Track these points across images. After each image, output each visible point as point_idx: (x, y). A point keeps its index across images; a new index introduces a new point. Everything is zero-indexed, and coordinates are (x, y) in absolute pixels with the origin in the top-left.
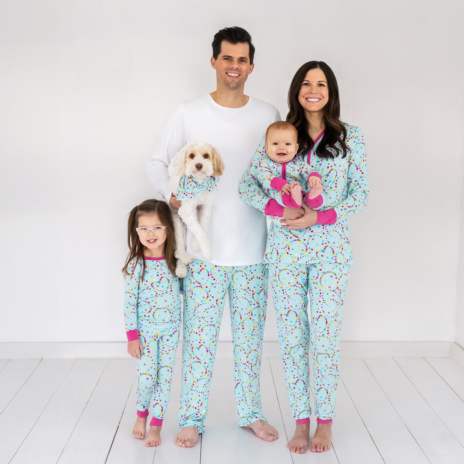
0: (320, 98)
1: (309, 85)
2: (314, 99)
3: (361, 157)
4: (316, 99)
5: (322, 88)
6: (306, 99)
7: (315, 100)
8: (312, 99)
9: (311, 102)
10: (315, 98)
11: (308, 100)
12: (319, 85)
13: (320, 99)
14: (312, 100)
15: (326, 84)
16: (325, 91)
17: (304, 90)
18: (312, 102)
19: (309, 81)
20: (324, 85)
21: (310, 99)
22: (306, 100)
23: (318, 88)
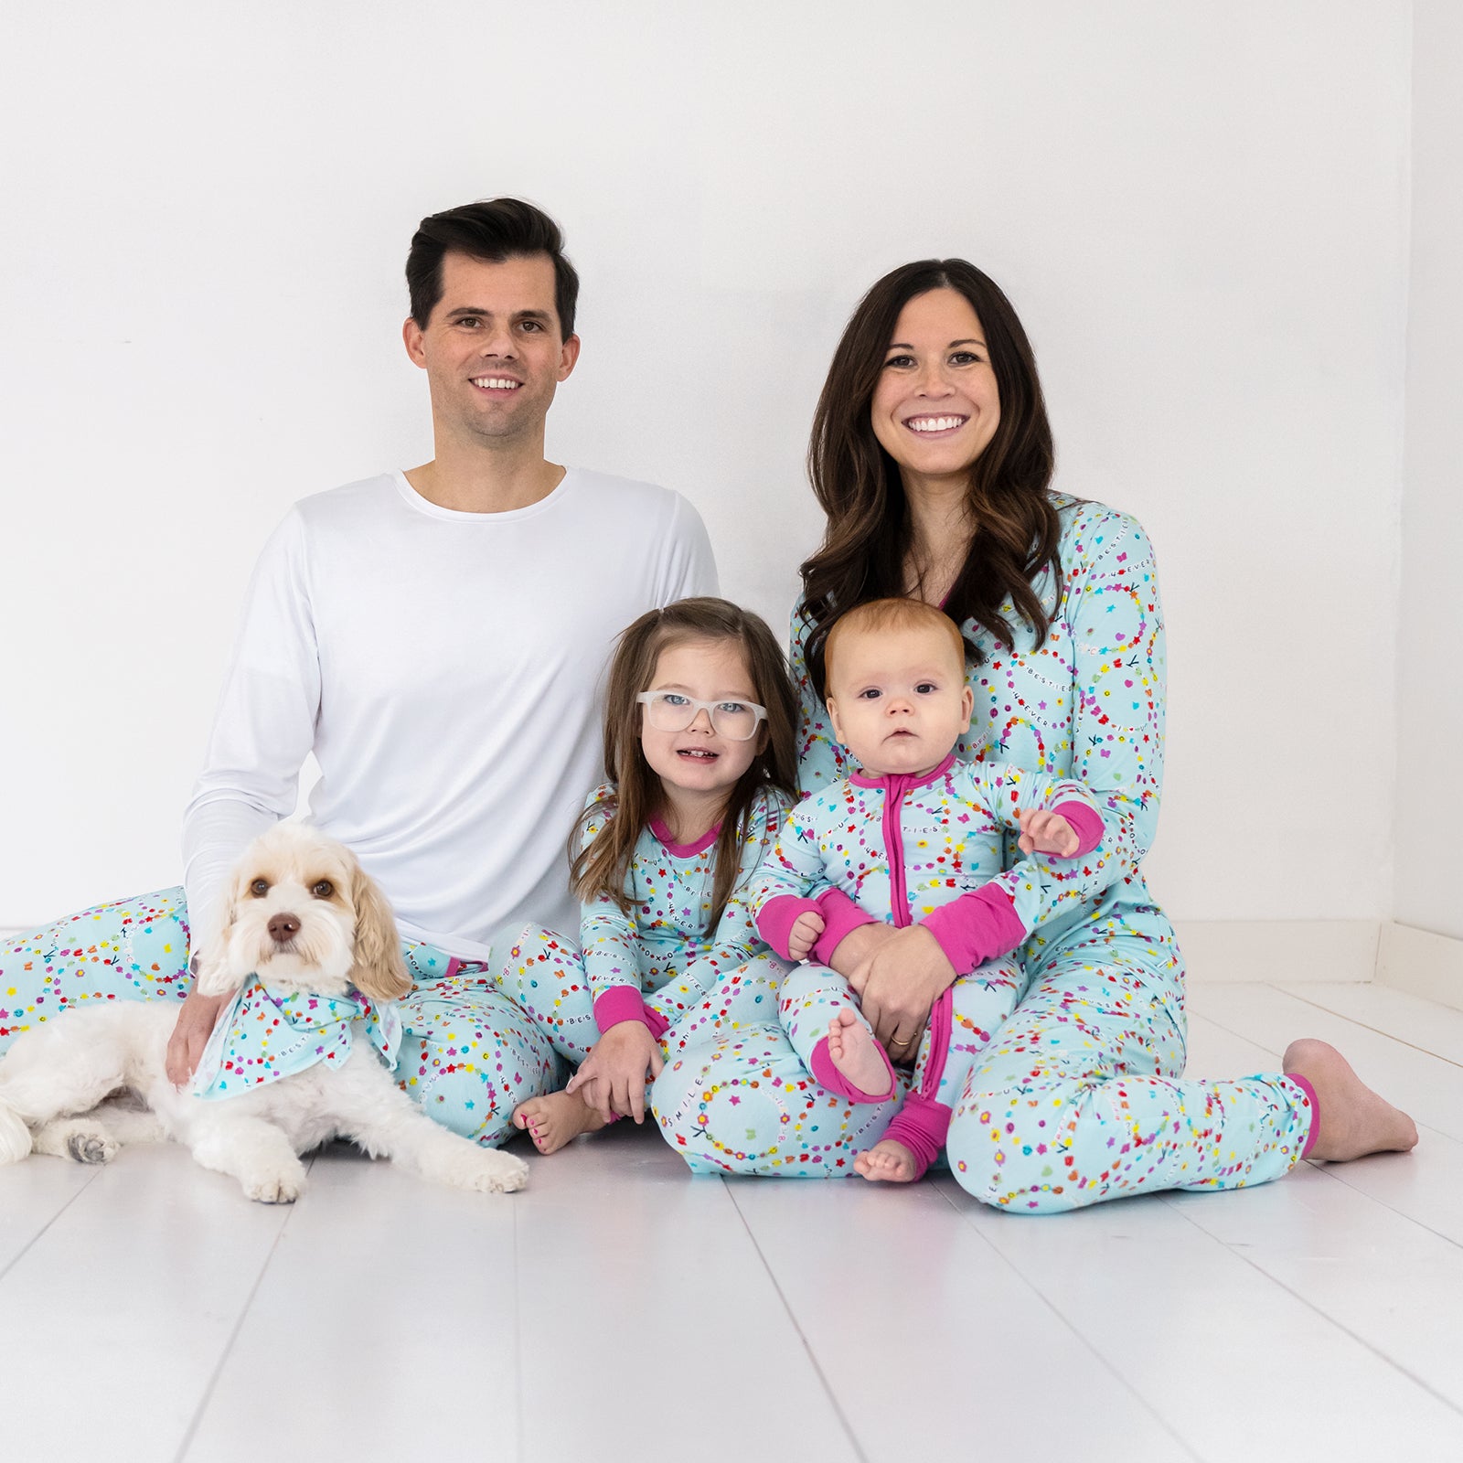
0: (963, 413)
1: (911, 362)
2: (941, 420)
3: (1104, 651)
4: (950, 420)
5: (969, 369)
6: (907, 422)
7: (942, 424)
8: (932, 422)
9: (928, 436)
10: (945, 415)
11: (912, 425)
12: (955, 360)
13: (965, 418)
14: (931, 425)
15: (982, 352)
16: (981, 382)
17: (893, 386)
18: (934, 435)
19: (912, 344)
20: (975, 358)
21: (923, 423)
22: (903, 428)
23: (950, 371)
